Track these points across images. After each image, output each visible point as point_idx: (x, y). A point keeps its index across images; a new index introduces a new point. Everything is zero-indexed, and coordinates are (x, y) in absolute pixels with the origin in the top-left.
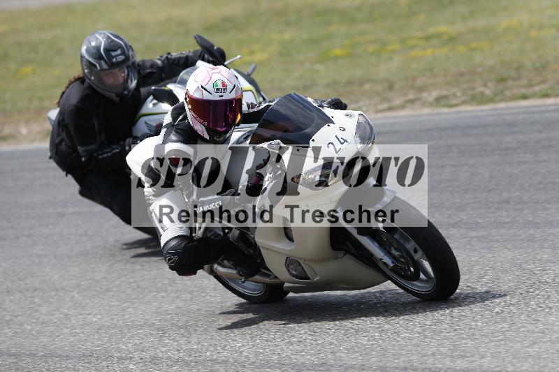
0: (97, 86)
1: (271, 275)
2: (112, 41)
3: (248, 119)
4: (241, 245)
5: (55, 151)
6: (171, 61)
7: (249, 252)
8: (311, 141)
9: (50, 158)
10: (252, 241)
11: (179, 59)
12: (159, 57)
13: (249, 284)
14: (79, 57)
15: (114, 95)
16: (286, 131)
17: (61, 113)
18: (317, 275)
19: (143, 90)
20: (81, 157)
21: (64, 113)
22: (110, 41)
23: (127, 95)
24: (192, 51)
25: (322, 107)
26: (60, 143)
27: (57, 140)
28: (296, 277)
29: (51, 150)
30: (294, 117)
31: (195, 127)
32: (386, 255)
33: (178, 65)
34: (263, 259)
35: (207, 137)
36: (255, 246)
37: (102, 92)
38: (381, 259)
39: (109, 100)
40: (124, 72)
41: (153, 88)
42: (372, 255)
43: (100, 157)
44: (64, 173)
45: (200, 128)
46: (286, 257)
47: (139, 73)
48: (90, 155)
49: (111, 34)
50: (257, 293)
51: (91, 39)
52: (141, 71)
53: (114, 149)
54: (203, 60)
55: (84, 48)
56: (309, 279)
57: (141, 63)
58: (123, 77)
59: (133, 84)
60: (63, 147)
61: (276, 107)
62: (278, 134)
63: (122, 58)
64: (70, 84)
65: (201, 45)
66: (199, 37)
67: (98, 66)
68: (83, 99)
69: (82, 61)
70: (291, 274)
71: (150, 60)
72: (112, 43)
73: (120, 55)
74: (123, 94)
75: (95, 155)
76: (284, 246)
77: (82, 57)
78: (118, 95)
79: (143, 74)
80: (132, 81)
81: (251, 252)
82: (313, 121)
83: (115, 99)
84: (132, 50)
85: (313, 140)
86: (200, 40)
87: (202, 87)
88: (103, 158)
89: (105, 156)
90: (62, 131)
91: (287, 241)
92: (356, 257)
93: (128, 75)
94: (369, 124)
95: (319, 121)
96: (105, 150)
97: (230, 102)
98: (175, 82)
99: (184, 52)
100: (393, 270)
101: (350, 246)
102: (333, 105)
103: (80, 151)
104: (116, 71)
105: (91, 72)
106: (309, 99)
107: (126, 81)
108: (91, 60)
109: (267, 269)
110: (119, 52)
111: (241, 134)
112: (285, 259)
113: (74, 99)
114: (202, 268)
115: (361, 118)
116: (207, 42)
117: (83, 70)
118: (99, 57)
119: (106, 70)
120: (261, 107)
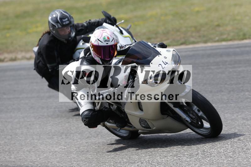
0: (56, 36)
1: (132, 127)
2: (63, 14)
3: (120, 53)
4: (118, 113)
5: (36, 66)
6: (91, 24)
7: (122, 116)
8: (150, 64)
9: (34, 69)
10: (123, 111)
12: (85, 22)
13: (122, 131)
14: (48, 22)
15: (64, 40)
16: (138, 59)
17: (39, 49)
18: (154, 126)
19: (78, 37)
20: (49, 69)
21: (41, 49)
23: (71, 39)
24: (101, 19)
25: (156, 47)
26: (39, 62)
27: (37, 62)
28: (145, 127)
30: (142, 52)
32: (187, 117)
33: (94, 25)
34: (128, 119)
35: (101, 63)
36: (124, 113)
37: (59, 38)
38: (185, 119)
39: (62, 42)
40: (69, 29)
42: (181, 117)
44: (41, 77)
45: (97, 59)
46: (139, 118)
47: (76, 29)
48: (53, 68)
49: (63, 11)
50: (125, 135)
51: (53, 13)
52: (77, 29)
54: (106, 22)
55: (50, 18)
56: (151, 128)
57: (77, 25)
58: (69, 31)
59: (73, 34)
60: (40, 64)
61: (134, 48)
62: (135, 60)
63: (68, 22)
64: (43, 35)
65: (105, 16)
67: (56, 26)
68: (50, 42)
69: (49, 24)
70: (142, 126)
71: (81, 23)
72: (63, 16)
73: (67, 21)
74: (69, 39)
75: (55, 68)
76: (138, 113)
77: (49, 22)
78: (66, 40)
79: (78, 30)
80: (72, 33)
81: (123, 116)
82: (151, 54)
83: (65, 41)
84: (73, 18)
85: (152, 63)
86: (105, 13)
87: (98, 39)
90: (40, 57)
91: (140, 111)
92: (173, 118)
93: (71, 30)
94: (178, 55)
95: (154, 54)
97: (112, 46)
99: (97, 19)
100: (190, 123)
101: (170, 112)
102: (160, 46)
103: (48, 67)
104: (65, 28)
105: (53, 29)
106: (149, 43)
107: (70, 33)
108: (53, 23)
109: (130, 124)
110: (66, 19)
111: (117, 60)
112: (139, 120)
113: (45, 42)
114: (100, 124)
115: (174, 52)
116: (108, 14)
117: (50, 28)
118: (57, 22)
119: (60, 28)
120: (126, 48)
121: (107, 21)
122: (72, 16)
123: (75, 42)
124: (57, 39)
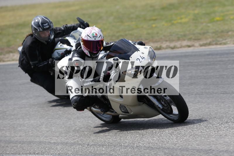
0: (38, 38)
1: (114, 112)
2: (44, 20)
5: (21, 63)
6: (67, 28)
9: (19, 66)
11: (71, 27)
12: (62, 26)
13: (105, 115)
16: (121, 53)
17: (23, 48)
18: (132, 112)
19: (56, 39)
20: (31, 66)
21: (25, 49)
22: (43, 20)
23: (50, 41)
24: (76, 24)
25: (135, 44)
26: (23, 60)
27: (22, 59)
28: (124, 112)
29: (19, 63)
30: (124, 48)
31: (85, 51)
32: (159, 104)
33: (70, 29)
34: (111, 105)
35: (89, 55)
36: (108, 100)
37: (40, 40)
38: (157, 105)
39: (42, 43)
40: (48, 32)
41: (60, 38)
42: (154, 104)
43: (39, 66)
46: (120, 104)
48: (34, 65)
49: (44, 17)
50: (107, 120)
51: (36, 19)
52: (56, 32)
53: (44, 63)
55: (33, 22)
56: (129, 113)
57: (55, 29)
58: (48, 34)
59: (52, 37)
60: (24, 62)
63: (48, 27)
64: (27, 37)
66: (79, 18)
67: (38, 29)
68: (32, 43)
69: (32, 28)
70: (122, 111)
71: (58, 28)
72: (44, 21)
74: (48, 41)
75: (37, 65)
76: (119, 100)
77: (32, 26)
78: (46, 41)
80: (52, 36)
81: (106, 102)
82: (131, 50)
83: (45, 43)
84: (52, 23)
85: (131, 57)
88: (40, 67)
89: (41, 65)
90: (24, 55)
91: (121, 98)
93: (50, 33)
94: (153, 51)
96: (41, 64)
98: (69, 36)
99: (72, 24)
101: (145, 100)
102: (139, 44)
103: (31, 64)
104: (46, 32)
105: (35, 32)
106: (130, 41)
107: (49, 36)
108: (35, 27)
109: (113, 109)
110: (47, 24)
111: (103, 55)
113: (29, 43)
115: (150, 49)
116: (82, 20)
117: (32, 31)
118: (39, 26)
119: (41, 31)
120: (111, 44)
121: (81, 26)
122: (51, 21)
123: (54, 44)
124: (39, 41)
